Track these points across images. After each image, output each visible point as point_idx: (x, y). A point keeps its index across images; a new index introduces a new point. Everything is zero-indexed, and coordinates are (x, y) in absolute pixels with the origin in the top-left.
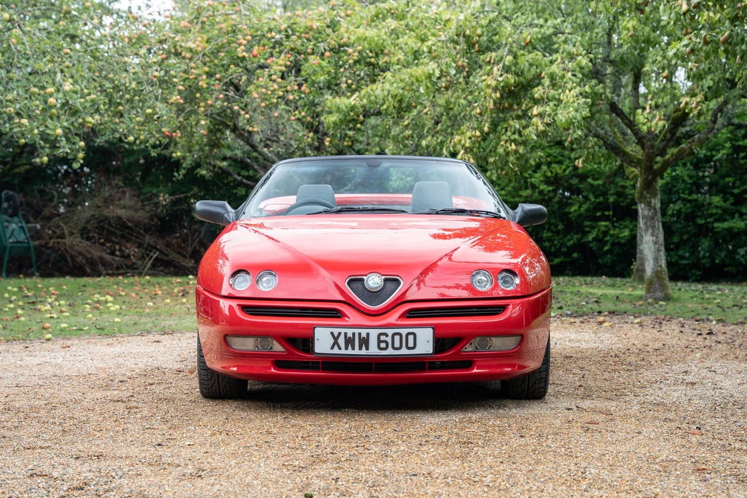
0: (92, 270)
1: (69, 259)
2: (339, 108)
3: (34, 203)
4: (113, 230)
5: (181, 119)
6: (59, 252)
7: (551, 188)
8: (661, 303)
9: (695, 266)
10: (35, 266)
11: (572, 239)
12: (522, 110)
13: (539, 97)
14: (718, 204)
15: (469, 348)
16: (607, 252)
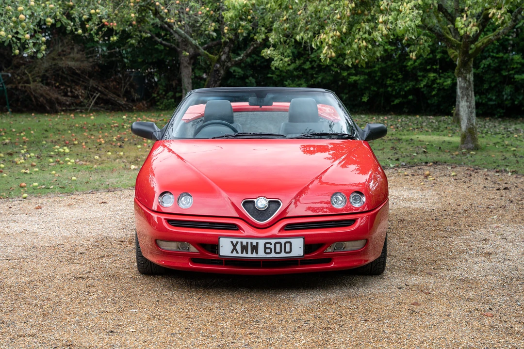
0: (50, 108)
1: (33, 99)
2: (234, 6)
3: (6, 53)
4: (65, 76)
5: (116, 12)
6: (26, 94)
7: (393, 48)
8: (472, 152)
9: (500, 105)
10: (8, 104)
11: (409, 85)
12: (371, 15)
13: (384, 9)
14: (519, 61)
15: (329, 250)
16: (434, 95)
